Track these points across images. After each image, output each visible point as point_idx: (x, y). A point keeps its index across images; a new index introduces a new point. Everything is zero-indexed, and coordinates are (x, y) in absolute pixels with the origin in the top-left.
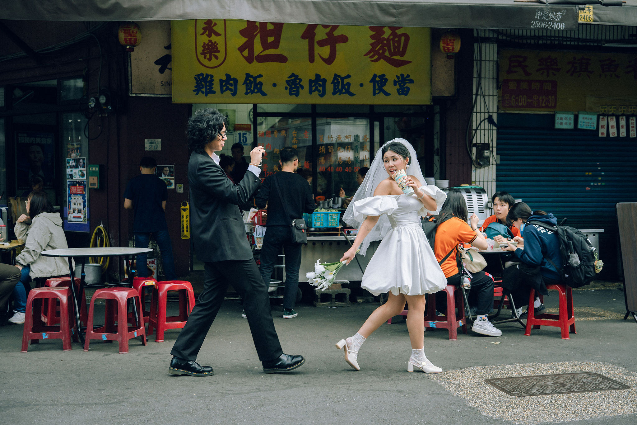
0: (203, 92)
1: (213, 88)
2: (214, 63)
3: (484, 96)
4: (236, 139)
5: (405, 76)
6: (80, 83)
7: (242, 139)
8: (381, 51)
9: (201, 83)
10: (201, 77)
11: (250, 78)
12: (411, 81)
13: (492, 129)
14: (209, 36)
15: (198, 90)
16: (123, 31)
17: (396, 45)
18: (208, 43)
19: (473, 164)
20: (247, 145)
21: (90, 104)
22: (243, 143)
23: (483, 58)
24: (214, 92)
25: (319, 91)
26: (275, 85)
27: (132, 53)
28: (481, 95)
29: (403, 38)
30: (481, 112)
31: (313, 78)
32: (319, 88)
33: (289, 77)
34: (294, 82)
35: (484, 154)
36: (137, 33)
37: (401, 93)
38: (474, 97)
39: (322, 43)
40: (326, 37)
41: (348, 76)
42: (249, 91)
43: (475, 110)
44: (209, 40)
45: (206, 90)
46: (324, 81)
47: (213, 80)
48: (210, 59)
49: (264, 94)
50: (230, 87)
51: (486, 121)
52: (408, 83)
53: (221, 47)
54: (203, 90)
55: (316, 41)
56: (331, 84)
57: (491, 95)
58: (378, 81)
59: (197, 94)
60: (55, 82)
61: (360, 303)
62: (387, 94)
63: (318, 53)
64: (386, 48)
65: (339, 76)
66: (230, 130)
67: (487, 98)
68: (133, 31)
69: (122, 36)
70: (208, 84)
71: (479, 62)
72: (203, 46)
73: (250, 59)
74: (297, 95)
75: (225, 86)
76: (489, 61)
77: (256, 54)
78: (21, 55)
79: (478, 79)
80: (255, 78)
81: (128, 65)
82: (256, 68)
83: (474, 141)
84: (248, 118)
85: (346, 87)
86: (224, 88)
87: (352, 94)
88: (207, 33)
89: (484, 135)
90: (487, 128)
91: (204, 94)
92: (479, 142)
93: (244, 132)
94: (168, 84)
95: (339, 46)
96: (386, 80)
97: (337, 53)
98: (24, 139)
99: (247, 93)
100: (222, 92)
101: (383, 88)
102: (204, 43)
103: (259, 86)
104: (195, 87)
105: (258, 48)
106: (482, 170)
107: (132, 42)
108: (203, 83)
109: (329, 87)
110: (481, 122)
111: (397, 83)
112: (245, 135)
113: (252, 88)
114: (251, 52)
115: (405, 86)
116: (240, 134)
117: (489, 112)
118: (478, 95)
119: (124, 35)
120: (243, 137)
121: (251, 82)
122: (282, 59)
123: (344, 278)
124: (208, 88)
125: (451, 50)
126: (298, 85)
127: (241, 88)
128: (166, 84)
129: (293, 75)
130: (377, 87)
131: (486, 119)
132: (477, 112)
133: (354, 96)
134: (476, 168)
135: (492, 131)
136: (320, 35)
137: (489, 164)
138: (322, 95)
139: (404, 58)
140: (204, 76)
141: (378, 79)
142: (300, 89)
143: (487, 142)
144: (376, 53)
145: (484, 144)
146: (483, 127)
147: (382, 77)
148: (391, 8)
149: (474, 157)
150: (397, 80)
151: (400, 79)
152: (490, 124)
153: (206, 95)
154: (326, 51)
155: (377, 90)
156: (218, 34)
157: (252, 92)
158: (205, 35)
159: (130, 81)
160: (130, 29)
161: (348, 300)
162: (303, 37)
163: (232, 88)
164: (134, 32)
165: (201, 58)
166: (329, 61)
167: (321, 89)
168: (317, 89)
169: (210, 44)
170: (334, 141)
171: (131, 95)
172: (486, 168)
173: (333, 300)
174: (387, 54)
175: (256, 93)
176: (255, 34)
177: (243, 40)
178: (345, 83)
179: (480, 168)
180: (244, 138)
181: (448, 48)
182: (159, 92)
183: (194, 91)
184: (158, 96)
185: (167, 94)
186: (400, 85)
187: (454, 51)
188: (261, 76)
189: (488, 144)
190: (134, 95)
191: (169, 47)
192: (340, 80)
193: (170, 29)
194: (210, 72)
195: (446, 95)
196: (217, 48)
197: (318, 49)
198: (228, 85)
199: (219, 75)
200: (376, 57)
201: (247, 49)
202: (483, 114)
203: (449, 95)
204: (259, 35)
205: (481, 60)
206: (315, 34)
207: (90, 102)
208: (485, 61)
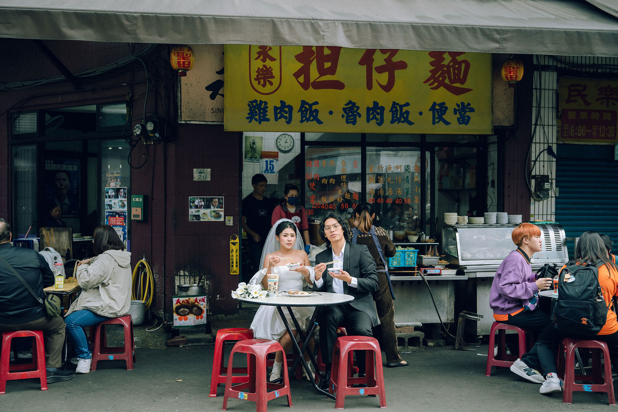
0: (256, 120)
1: (267, 115)
2: (268, 88)
3: (544, 126)
4: (263, 167)
5: (466, 104)
6: (122, 109)
7: (269, 166)
8: (441, 79)
9: (254, 110)
10: (254, 104)
11: (305, 106)
12: (472, 110)
13: (551, 160)
14: (264, 60)
15: (250, 118)
16: (176, 54)
17: (456, 72)
18: (263, 68)
19: (533, 197)
20: (274, 172)
21: (135, 131)
22: (270, 171)
23: (543, 87)
24: (268, 120)
25: (377, 119)
26: (331, 113)
27: (183, 78)
28: (540, 125)
29: (463, 65)
30: (540, 143)
31: (371, 106)
32: (377, 116)
33: (346, 105)
34: (351, 109)
35: (544, 187)
36: (190, 56)
37: (461, 122)
38: (533, 127)
39: (380, 70)
40: (385, 63)
41: (407, 104)
42: (304, 119)
43: (534, 141)
44: (263, 65)
45: (260, 117)
46: (382, 109)
47: (267, 107)
48: (264, 85)
49: (320, 122)
50: (285, 115)
51: (545, 151)
52: (469, 111)
53: (276, 72)
54: (257, 117)
55: (374, 67)
56: (390, 112)
57: (551, 125)
58: (437, 110)
59: (250, 122)
60: (93, 108)
61: (431, 347)
62: (447, 123)
63: (376, 80)
64: (446, 75)
65: (398, 104)
66: (257, 158)
67: (546, 128)
68: (186, 54)
69: (174, 60)
70: (262, 111)
71: (538, 91)
72: (257, 72)
73: (305, 86)
74: (354, 123)
75: (279, 113)
76: (549, 90)
77: (311, 81)
78: (58, 79)
79: (537, 108)
80: (311, 106)
81: (177, 90)
82: (311, 95)
83: (533, 173)
84: (275, 145)
85: (405, 115)
86: (279, 115)
87: (410, 123)
88: (261, 58)
89: (544, 166)
90: (546, 159)
91: (257, 121)
92: (538, 173)
93: (271, 160)
94: (221, 111)
95: (397, 73)
96: (446, 108)
97: (396, 80)
98: (50, 166)
99: (302, 121)
100: (276, 119)
101: (444, 117)
102: (259, 68)
103: (314, 114)
104: (249, 114)
105: (314, 74)
106: (541, 202)
107: (186, 66)
108: (256, 110)
109: (388, 116)
110: (540, 153)
111: (458, 112)
112: (272, 163)
113: (308, 116)
114: (307, 78)
115: (466, 115)
116: (267, 162)
117: (548, 143)
118: (538, 125)
119: (177, 59)
120: (270, 164)
121: (306, 110)
122: (339, 85)
123: (416, 320)
124: (262, 115)
125: (514, 78)
126: (355, 113)
127: (296, 116)
128: (217, 111)
129: (350, 102)
130: (437, 116)
131: (545, 150)
132: (536, 143)
133: (413, 126)
134: (535, 200)
135: (551, 162)
136: (379, 60)
137: (548, 198)
138: (380, 124)
139: (465, 86)
140: (258, 103)
141: (437, 107)
142: (357, 117)
143: (546, 174)
144: (436, 80)
145: (543, 176)
146: (542, 159)
147: (442, 105)
148: (495, 33)
149: (533, 189)
150: (457, 108)
151: (461, 108)
152: (549, 155)
153: (260, 123)
154: (384, 78)
155: (437, 118)
156: (273, 59)
157: (308, 120)
158: (259, 59)
159: (179, 108)
160: (183, 51)
161: (421, 344)
162: (361, 63)
163: (287, 115)
164: (188, 55)
165: (255, 83)
166: (388, 88)
167: (378, 117)
168: (374, 117)
169: (264, 69)
170: (384, 172)
171: (180, 122)
172: (545, 201)
173: (406, 344)
174: (447, 81)
175: (312, 121)
176: (311, 59)
177: (299, 65)
178: (403, 111)
179: (539, 201)
180: (271, 166)
181: (511, 76)
182: (210, 119)
183: (247, 118)
184: (209, 123)
185: (218, 121)
186: (460, 113)
187: (516, 80)
188: (316, 103)
189: (548, 176)
190: (184, 122)
191: (221, 72)
192: (398, 108)
193: (223, 53)
194: (264, 98)
195: (505, 125)
196: (272, 73)
197: (375, 75)
198: (283, 113)
199: (273, 102)
200: (436, 84)
201: (303, 75)
202: (542, 145)
203: (509, 125)
204: (315, 61)
205: (540, 89)
206: (373, 60)
207: (135, 130)
208: (545, 89)
